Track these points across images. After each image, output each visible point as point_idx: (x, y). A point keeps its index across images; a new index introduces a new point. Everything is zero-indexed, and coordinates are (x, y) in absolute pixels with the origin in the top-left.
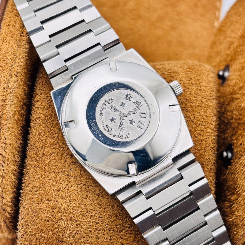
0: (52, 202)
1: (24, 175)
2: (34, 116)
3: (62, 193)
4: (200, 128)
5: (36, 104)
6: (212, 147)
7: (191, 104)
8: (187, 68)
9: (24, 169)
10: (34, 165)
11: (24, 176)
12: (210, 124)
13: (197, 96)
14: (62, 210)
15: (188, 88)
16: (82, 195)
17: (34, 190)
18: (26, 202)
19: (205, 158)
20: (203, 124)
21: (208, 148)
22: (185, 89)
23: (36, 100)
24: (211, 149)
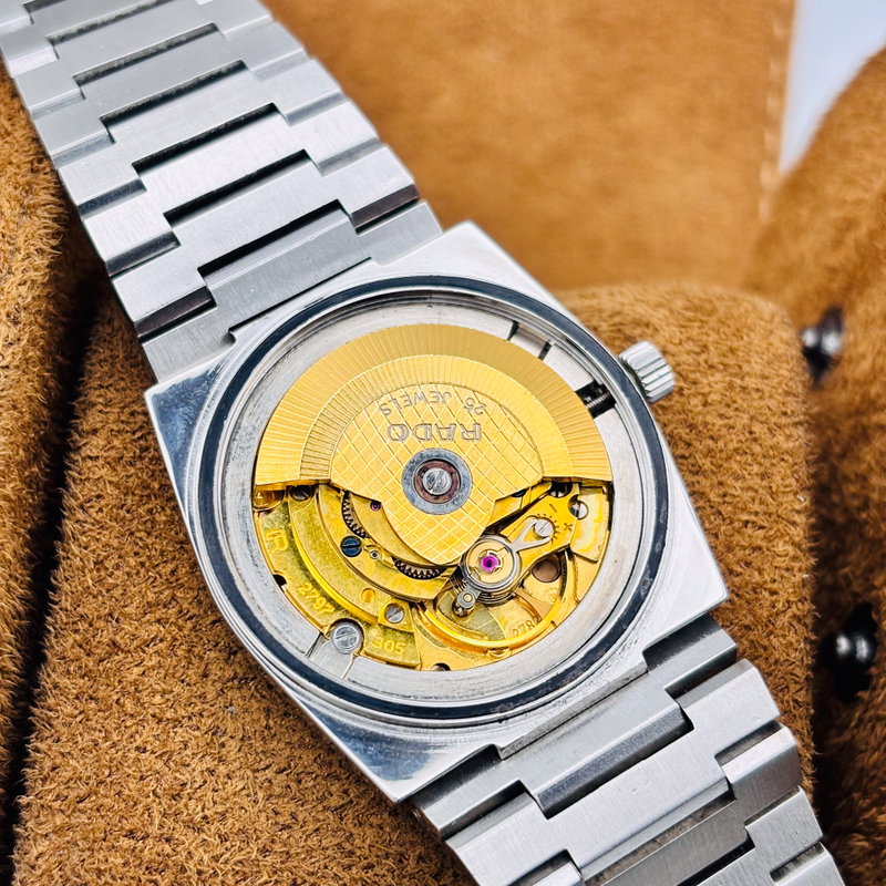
0: (150, 841)
1: (33, 732)
2: (78, 492)
3: (192, 804)
4: (750, 536)
5: (85, 445)
6: (798, 613)
7: (710, 442)
8: (687, 309)
9: (36, 706)
10: (75, 691)
11: (33, 736)
12: (788, 521)
13: (732, 413)
14: (190, 877)
15: (694, 383)
16: (271, 814)
17: (72, 795)
18: (43, 846)
19: (772, 660)
20: (760, 523)
21: (781, 617)
22: (682, 384)
23: (86, 427)
24: (794, 623)
